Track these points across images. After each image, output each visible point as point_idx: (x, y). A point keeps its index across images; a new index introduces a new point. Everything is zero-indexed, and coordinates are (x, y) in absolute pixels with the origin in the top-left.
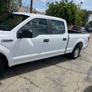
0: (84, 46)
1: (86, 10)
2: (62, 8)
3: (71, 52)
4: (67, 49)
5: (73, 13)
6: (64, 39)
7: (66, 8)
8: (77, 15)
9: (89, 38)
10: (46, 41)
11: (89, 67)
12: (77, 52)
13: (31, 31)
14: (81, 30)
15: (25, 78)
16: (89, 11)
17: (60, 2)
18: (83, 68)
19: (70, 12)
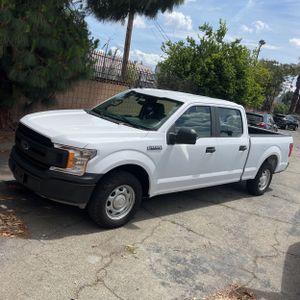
0: (281, 164)
1: (275, 62)
2: (209, 60)
3: (253, 177)
4: (246, 170)
5: (240, 75)
6: (242, 148)
7: (220, 60)
8: (250, 80)
9: (291, 146)
10: (210, 150)
11: (294, 213)
12: (264, 177)
13: (193, 131)
14: (263, 124)
15: (173, 222)
16: (285, 65)
17: (202, 41)
18: (282, 213)
19: (230, 71)
